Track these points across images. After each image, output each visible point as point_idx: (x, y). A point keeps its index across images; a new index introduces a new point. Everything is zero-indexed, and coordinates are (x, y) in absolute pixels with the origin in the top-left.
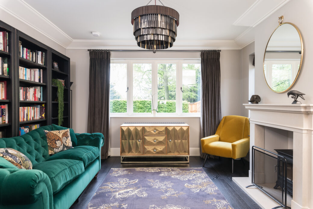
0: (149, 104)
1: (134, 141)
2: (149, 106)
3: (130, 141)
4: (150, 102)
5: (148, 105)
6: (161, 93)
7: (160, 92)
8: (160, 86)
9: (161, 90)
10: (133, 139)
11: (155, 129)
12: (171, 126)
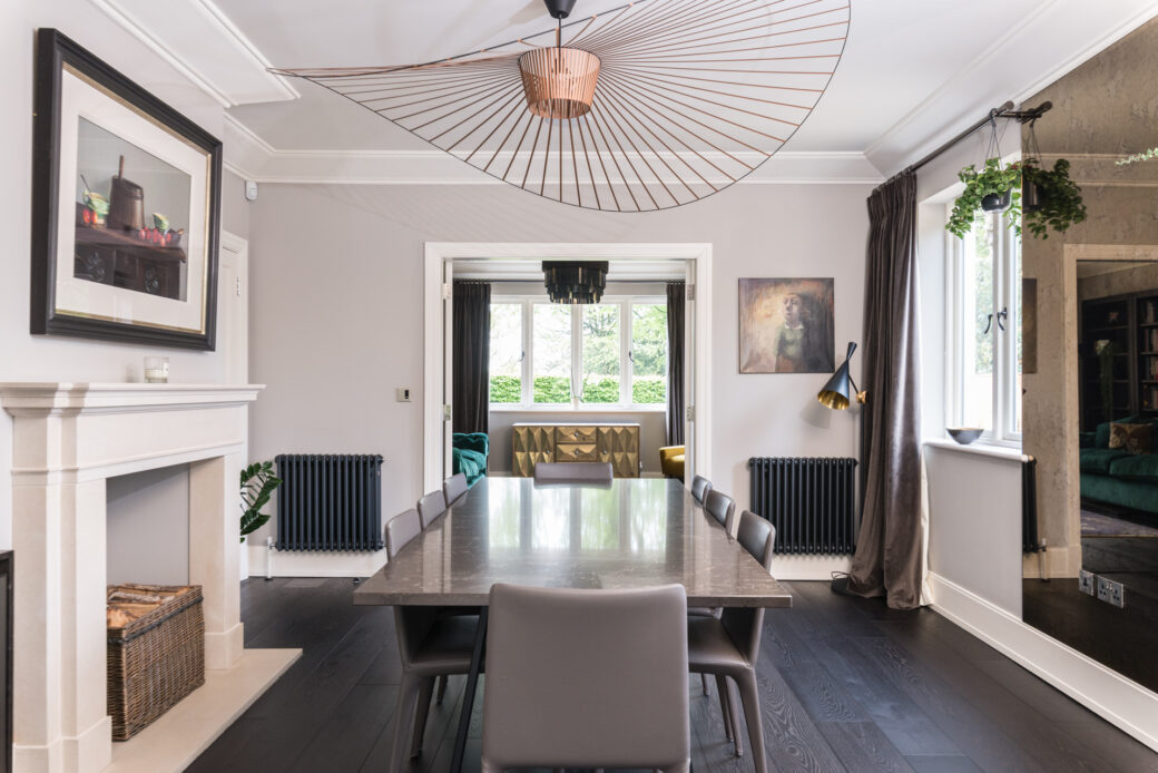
0: (565, 388)
1: (537, 454)
2: (563, 393)
3: (531, 454)
4: (567, 381)
5: (560, 392)
6: (605, 349)
7: (603, 345)
8: (602, 322)
9: (605, 339)
10: (536, 451)
11: (578, 432)
12: (605, 426)
